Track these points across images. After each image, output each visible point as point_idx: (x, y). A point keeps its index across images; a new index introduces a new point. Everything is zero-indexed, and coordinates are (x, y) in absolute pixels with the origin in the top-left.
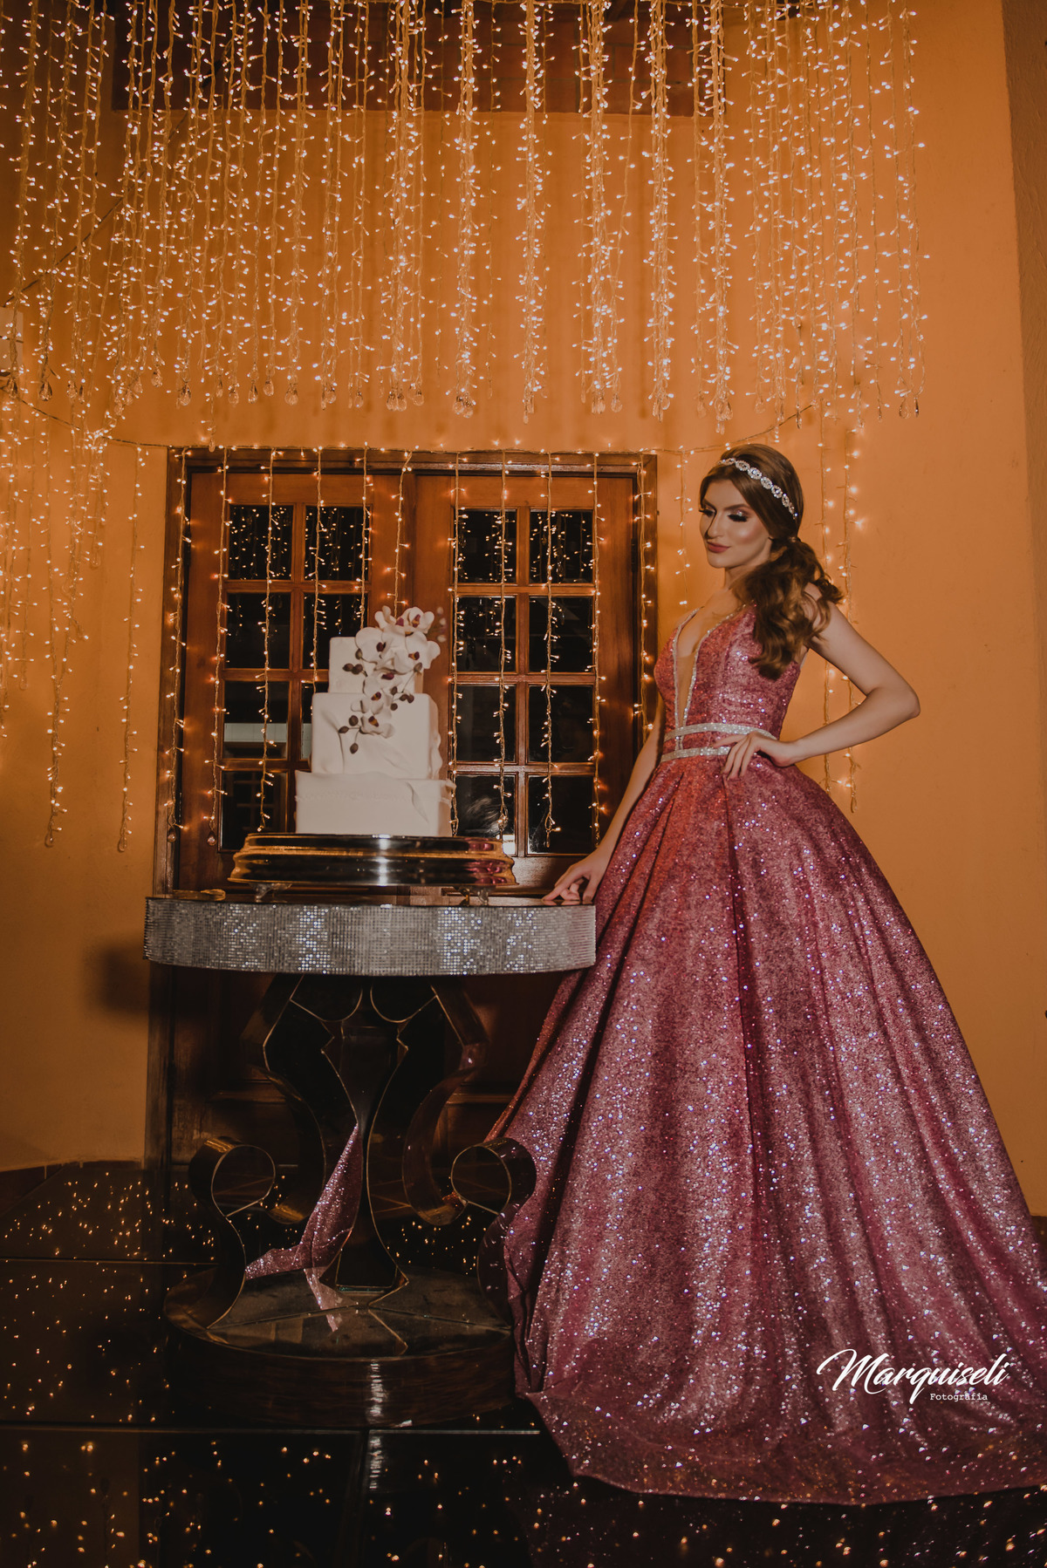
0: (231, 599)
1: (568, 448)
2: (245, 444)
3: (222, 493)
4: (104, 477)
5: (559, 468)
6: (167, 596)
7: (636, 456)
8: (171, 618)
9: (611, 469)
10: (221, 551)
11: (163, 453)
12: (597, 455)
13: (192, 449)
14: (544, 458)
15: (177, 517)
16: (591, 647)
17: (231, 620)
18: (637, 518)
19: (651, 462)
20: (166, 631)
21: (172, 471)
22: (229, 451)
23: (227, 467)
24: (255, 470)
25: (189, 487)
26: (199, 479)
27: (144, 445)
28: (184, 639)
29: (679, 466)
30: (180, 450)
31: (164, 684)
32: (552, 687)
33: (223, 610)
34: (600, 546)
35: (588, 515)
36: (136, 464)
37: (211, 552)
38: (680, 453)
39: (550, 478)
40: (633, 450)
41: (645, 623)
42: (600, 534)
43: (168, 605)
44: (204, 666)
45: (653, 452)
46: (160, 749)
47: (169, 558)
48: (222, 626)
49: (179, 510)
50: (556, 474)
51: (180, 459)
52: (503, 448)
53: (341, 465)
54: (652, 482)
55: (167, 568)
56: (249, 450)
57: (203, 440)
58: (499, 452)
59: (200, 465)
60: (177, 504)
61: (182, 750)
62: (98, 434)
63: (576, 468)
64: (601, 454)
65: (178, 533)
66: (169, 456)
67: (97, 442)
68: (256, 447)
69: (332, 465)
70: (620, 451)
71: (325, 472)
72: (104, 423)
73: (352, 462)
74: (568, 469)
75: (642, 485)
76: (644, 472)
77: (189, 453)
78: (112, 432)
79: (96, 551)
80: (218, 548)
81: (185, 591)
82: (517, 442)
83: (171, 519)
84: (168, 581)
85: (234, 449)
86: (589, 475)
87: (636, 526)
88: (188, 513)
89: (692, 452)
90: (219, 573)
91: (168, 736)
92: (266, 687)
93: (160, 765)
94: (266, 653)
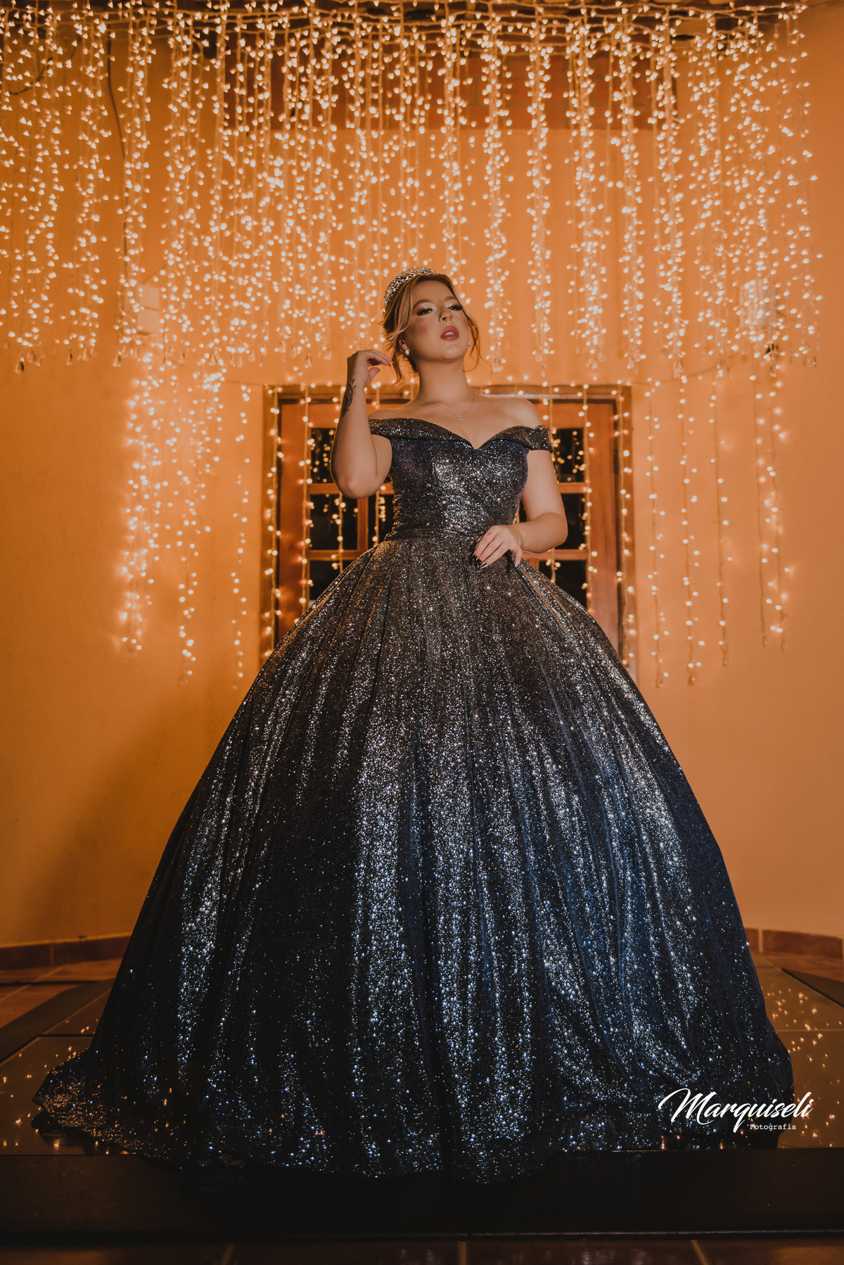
0: (313, 498)
1: (564, 382)
2: (321, 382)
3: (305, 419)
4: (218, 409)
5: (557, 397)
6: (265, 496)
7: (615, 387)
8: (269, 514)
9: (596, 397)
10: (305, 463)
11: (260, 390)
12: (586, 387)
13: (284, 387)
14: (546, 390)
15: (272, 439)
16: (584, 530)
17: (313, 514)
18: (617, 434)
19: (626, 391)
20: (264, 524)
21: (267, 402)
22: (310, 388)
23: (309, 400)
24: (329, 401)
25: (280, 416)
26: (287, 408)
27: (248, 384)
28: (278, 528)
29: (647, 394)
30: (273, 388)
31: (265, 563)
32: (556, 561)
33: (307, 508)
34: (590, 455)
35: (580, 431)
36: (241, 398)
37: (297, 464)
38: (648, 384)
39: (551, 405)
40: (612, 382)
41: (624, 511)
42: (590, 446)
43: (266, 503)
44: (294, 549)
45: (628, 384)
46: (263, 611)
47: (266, 469)
48: (307, 518)
49: (273, 432)
50: (556, 401)
51: (273, 394)
52: (515, 382)
53: (394, 397)
54: (628, 406)
55: (264, 476)
56: (324, 387)
57: (290, 379)
58: (512, 386)
59: (288, 398)
60: (271, 427)
61: (279, 613)
62: (214, 376)
63: (571, 397)
64: (591, 387)
65: (272, 449)
66: (265, 392)
67: (213, 383)
68: (329, 384)
69: (388, 397)
70: (603, 383)
71: (382, 402)
72: (216, 369)
73: (401, 394)
74: (564, 397)
75: (620, 408)
76: (621, 399)
77: (280, 390)
78: (224, 375)
79: (213, 465)
80: (303, 460)
81: (279, 493)
82: (526, 378)
83: (267, 440)
84: (266, 485)
85: (313, 386)
86: (580, 401)
87: (616, 440)
88: (280, 434)
89: (658, 384)
90: (303, 478)
91: (267, 602)
92: (341, 564)
93: (263, 624)
94: (340, 539)
